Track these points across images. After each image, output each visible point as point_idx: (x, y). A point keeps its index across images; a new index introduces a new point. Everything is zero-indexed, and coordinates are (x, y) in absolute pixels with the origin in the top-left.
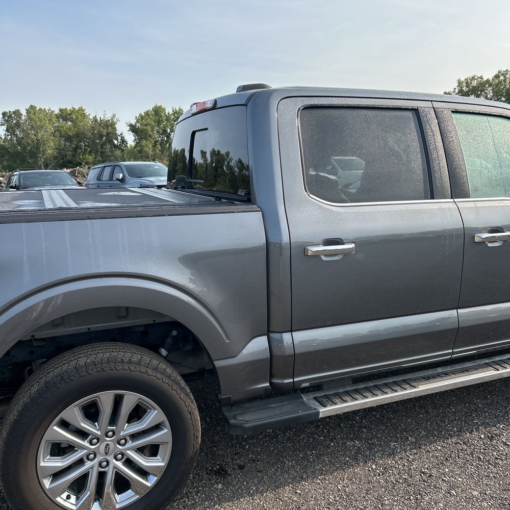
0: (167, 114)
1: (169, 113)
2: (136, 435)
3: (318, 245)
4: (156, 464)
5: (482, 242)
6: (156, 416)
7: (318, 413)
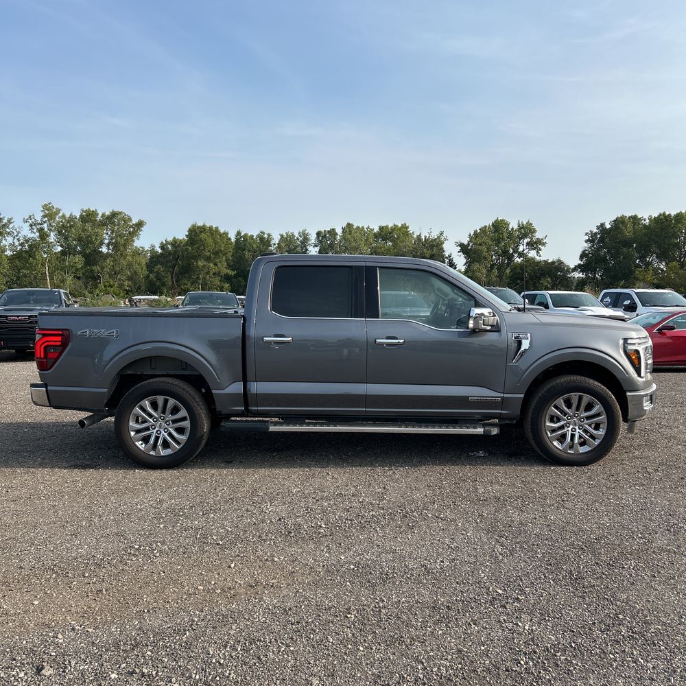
1: (513, 229)
2: (174, 421)
3: (270, 337)
4: (183, 438)
5: (382, 344)
6: (183, 413)
7: (269, 428)
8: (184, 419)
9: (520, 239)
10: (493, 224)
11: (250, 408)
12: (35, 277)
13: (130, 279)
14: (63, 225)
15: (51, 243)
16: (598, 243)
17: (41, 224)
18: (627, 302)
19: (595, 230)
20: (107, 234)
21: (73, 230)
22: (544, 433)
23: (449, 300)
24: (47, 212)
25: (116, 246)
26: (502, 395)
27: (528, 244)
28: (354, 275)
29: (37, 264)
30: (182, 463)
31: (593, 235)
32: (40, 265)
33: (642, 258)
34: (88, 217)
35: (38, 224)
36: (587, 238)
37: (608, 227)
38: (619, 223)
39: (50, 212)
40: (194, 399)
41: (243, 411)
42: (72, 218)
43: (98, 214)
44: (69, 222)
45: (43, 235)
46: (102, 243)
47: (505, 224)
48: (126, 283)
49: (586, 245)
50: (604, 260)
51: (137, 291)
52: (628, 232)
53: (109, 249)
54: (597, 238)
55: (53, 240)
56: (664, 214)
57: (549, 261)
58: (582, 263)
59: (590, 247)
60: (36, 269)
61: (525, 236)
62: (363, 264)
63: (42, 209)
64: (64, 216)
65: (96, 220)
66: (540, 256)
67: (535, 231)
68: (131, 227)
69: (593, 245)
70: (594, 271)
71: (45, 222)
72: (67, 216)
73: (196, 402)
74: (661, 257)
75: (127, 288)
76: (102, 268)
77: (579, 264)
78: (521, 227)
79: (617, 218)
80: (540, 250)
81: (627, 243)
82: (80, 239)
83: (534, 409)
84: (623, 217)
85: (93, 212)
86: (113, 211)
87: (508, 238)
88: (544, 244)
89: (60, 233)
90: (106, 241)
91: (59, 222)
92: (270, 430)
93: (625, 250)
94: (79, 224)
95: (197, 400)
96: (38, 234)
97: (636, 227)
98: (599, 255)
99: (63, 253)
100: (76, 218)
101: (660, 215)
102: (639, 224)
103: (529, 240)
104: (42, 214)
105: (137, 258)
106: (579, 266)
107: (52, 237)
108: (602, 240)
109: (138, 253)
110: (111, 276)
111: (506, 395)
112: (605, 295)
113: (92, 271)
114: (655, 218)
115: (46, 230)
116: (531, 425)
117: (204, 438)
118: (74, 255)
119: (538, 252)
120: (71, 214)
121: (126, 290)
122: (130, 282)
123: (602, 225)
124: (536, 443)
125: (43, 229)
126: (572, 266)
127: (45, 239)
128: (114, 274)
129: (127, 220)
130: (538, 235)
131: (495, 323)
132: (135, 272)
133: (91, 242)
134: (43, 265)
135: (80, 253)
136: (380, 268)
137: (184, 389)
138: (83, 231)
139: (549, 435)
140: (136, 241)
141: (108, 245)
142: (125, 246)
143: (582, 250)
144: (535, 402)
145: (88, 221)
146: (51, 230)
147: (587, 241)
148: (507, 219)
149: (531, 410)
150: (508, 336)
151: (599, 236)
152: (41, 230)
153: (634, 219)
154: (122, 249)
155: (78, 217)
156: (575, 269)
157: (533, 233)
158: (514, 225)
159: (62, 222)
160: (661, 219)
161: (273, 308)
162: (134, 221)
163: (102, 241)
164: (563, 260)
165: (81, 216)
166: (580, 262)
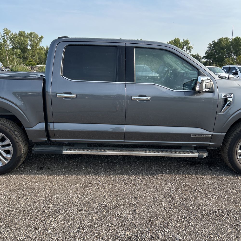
0: (180, 42)
1: (181, 42)
2: (3, 146)
3: (62, 94)
4: (9, 156)
5: (135, 100)
6: (8, 141)
7: (62, 152)
8: (9, 145)
9: (184, 46)
10: (174, 40)
11: (50, 139)
12: (3, 57)
13: (39, 59)
14: (12, 37)
15: (8, 44)
16: (212, 48)
17: (4, 37)
18: (234, 71)
19: (211, 43)
20: (29, 41)
21: (16, 39)
22: (236, 156)
23: (173, 70)
24: (5, 32)
25: (33, 46)
26: (212, 133)
27: (186, 48)
28: (118, 53)
29: (3, 52)
30: (10, 171)
31: (211, 45)
32: (4, 53)
33: (228, 54)
34: (22, 34)
35: (2, 36)
36: (208, 46)
37: (216, 42)
38: (221, 40)
39: (7, 32)
40: (14, 133)
41: (46, 140)
42: (15, 35)
43: (25, 33)
44: (14, 36)
45: (5, 41)
46: (27, 45)
47: (178, 40)
48: (37, 60)
49: (208, 49)
50: (214, 55)
51: (41, 63)
52: (224, 44)
53: (30, 47)
54: (212, 46)
55: (8, 43)
56: (238, 37)
57: (194, 55)
58: (206, 56)
59: (209, 50)
60: (3, 54)
61: (185, 45)
62: (124, 45)
63: (4, 31)
64: (12, 34)
65: (25, 36)
66: (191, 53)
67: (189, 43)
68: (38, 38)
69: (210, 49)
70: (210, 59)
71: (5, 36)
72: (14, 34)
73: (15, 135)
74: (235, 54)
75: (38, 62)
76: (28, 54)
77: (205, 56)
78: (184, 42)
79: (220, 39)
80: (191, 50)
81: (223, 48)
82: (19, 43)
83: (231, 142)
84: (223, 38)
85: (24, 32)
86: (31, 32)
87: (179, 46)
88: (192, 48)
89: (11, 40)
90: (29, 44)
91: (10, 36)
92: (63, 153)
93: (222, 51)
94: (18, 37)
95: (16, 133)
96: (2, 40)
97: (227, 42)
98: (212, 53)
99: (13, 48)
100: (17, 34)
101: (236, 38)
102: (228, 41)
103: (187, 46)
104: (4, 32)
105: (41, 51)
106: (205, 57)
107: (8, 42)
108: (214, 47)
109: (41, 49)
110: (31, 57)
111: (214, 133)
112: (224, 68)
113: (24, 55)
114: (234, 39)
115: (5, 39)
116: (228, 152)
117: (23, 156)
118: (17, 49)
119: (190, 51)
120: (15, 33)
121: (37, 63)
122: (39, 60)
123: (214, 41)
124: (230, 162)
125: (4, 38)
126: (202, 57)
127: (5, 42)
128: (32, 57)
129: (36, 36)
130: (190, 45)
131: (211, 87)
132: (41, 56)
133: (23, 44)
134: (5, 53)
135: (19, 48)
136: (136, 47)
137: (7, 127)
138: (20, 39)
139: (239, 157)
140: (40, 44)
141: (30, 45)
142: (36, 46)
143: (206, 51)
144: (232, 137)
145: (22, 36)
146: (7, 39)
147: (208, 47)
148: (179, 38)
149: (229, 143)
150: (219, 95)
151: (213, 45)
152: (4, 39)
153: (226, 39)
154: (35, 47)
155: (18, 34)
156: (203, 58)
157: (189, 44)
158: (182, 40)
159: (12, 36)
160: (236, 39)
161: (64, 74)
162: (40, 36)
163: (27, 44)
164: (199, 54)
165: (19, 34)
166: (205, 55)
